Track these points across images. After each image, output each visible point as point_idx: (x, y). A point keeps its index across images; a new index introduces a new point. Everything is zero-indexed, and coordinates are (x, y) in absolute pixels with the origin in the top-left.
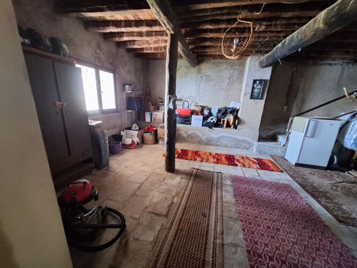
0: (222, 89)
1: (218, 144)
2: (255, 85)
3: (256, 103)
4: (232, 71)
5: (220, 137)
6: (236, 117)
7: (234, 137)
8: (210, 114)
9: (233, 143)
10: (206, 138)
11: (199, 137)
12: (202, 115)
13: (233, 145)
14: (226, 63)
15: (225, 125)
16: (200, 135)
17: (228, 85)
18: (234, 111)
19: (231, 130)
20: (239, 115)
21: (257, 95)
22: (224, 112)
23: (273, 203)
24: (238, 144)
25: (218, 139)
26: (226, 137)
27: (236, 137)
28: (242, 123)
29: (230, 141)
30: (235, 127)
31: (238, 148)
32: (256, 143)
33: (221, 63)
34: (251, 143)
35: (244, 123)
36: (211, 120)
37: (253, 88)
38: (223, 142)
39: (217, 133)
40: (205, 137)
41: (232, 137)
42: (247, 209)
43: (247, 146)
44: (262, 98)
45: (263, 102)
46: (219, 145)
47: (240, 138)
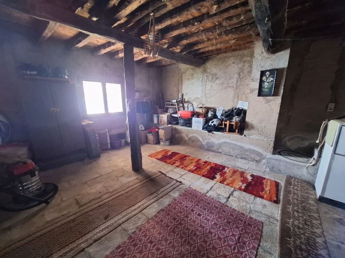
0: (230, 87)
1: (220, 151)
3: (268, 102)
5: (221, 143)
6: (243, 120)
7: (238, 144)
8: (215, 116)
9: (237, 152)
10: (207, 143)
11: (199, 141)
13: (238, 155)
14: (234, 56)
15: (227, 129)
16: (201, 139)
17: (237, 81)
18: (242, 113)
19: (235, 136)
21: (268, 90)
22: (229, 115)
24: (244, 155)
25: (220, 145)
26: (229, 144)
27: (242, 145)
28: (249, 127)
29: (233, 149)
30: (241, 132)
31: (245, 158)
34: (262, 155)
35: (252, 127)
36: (212, 122)
37: (261, 82)
38: (226, 149)
39: (218, 138)
40: (206, 141)
41: (236, 145)
43: (258, 159)
45: (278, 100)
46: (221, 153)
47: (247, 146)
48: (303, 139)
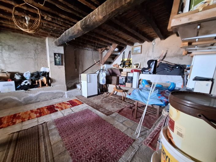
0: (29, 58)
1: (38, 100)
2: (56, 57)
3: (60, 68)
4: (35, 45)
5: (38, 95)
6: (48, 78)
7: (50, 92)
8: (23, 78)
9: (50, 96)
10: (24, 100)
11: (14, 100)
12: (12, 80)
13: (51, 98)
15: (40, 85)
16: (16, 98)
17: (35, 55)
18: (46, 74)
19: (47, 87)
20: (50, 76)
21: (58, 62)
22: (36, 76)
23: (83, 123)
24: (55, 96)
25: (37, 97)
26: (44, 93)
27: (52, 91)
29: (48, 95)
30: (50, 85)
31: (55, 98)
32: (66, 92)
33: (24, 37)
34: (63, 93)
35: (55, 81)
36: (26, 83)
37: (55, 58)
38: (42, 98)
39: (34, 93)
40: (22, 99)
41: (49, 92)
42: (70, 137)
43: (62, 95)
44: (62, 65)
45: (63, 67)
46: (39, 101)
47: (55, 91)
48: (72, 82)
